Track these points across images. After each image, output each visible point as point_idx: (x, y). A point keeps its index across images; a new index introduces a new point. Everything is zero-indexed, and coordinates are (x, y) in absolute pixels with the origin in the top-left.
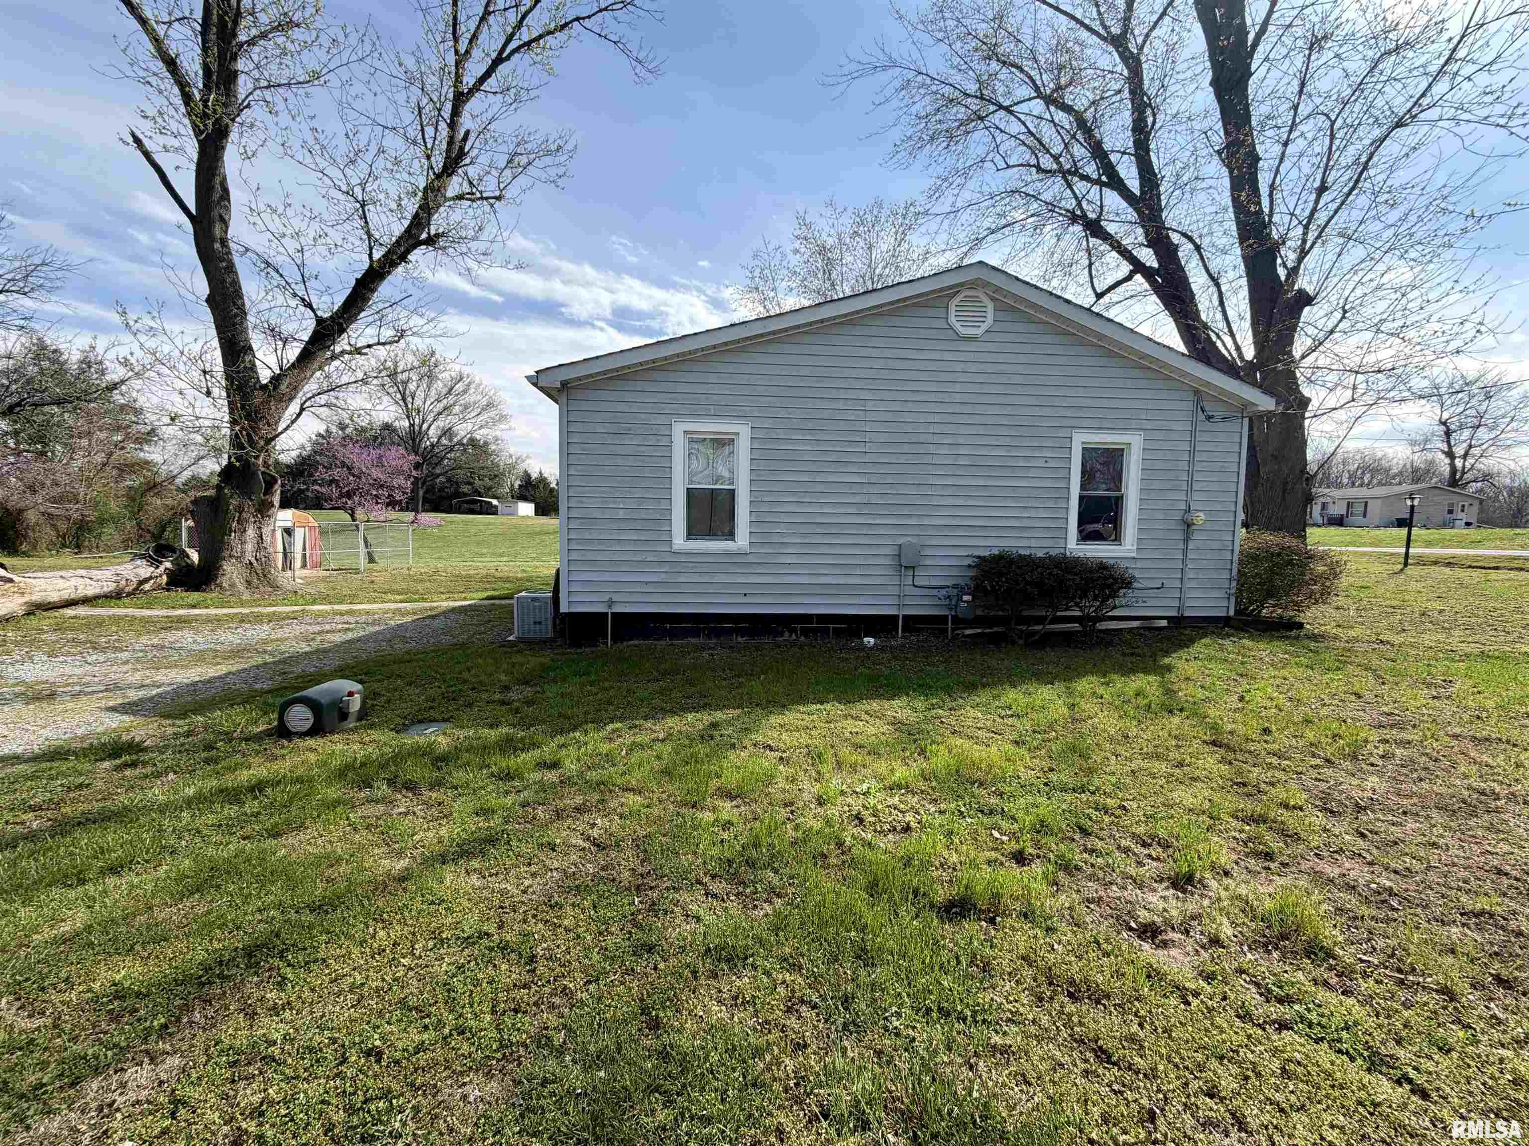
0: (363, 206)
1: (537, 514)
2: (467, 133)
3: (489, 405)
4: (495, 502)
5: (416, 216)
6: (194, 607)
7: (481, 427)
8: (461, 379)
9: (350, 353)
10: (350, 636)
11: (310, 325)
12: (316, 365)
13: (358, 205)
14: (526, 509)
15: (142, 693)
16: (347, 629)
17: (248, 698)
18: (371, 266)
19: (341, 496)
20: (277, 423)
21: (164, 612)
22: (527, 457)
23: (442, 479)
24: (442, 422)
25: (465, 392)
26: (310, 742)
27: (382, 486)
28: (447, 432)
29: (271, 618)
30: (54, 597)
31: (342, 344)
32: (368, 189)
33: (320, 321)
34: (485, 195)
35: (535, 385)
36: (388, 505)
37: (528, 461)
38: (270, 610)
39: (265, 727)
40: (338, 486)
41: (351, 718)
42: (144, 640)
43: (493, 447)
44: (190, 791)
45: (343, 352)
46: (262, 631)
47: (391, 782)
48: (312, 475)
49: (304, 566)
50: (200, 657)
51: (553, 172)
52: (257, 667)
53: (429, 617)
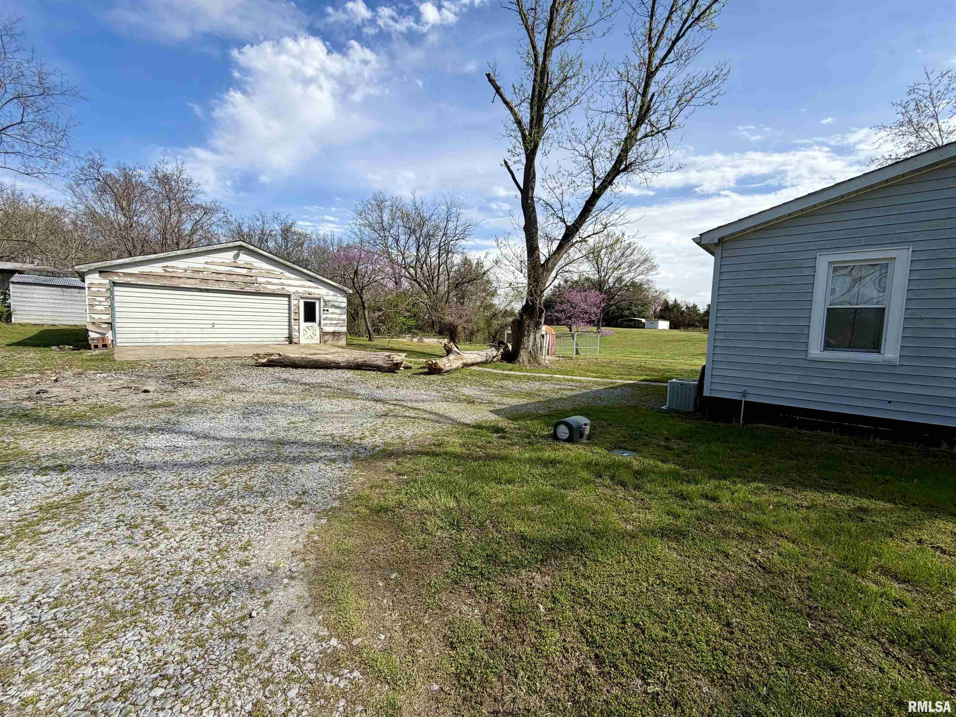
0: (592, 161)
1: (670, 328)
2: (653, 95)
3: (646, 260)
4: (643, 320)
5: (619, 156)
6: (510, 370)
7: (639, 274)
8: (630, 246)
9: (581, 242)
10: (574, 393)
11: (563, 231)
12: (564, 250)
13: (590, 161)
14: (664, 325)
15: (500, 406)
16: (572, 389)
17: (537, 417)
18: (594, 192)
19: (566, 318)
20: (545, 283)
21: (500, 372)
22: (668, 291)
23: (614, 307)
24: (616, 274)
25: (631, 254)
26: (568, 445)
27: (586, 313)
28: (619, 280)
29: (540, 379)
30: (469, 361)
31: (576, 238)
32: (596, 150)
33: (568, 228)
34: (660, 129)
35: (699, 243)
36: (588, 322)
37: (669, 294)
38: (538, 375)
39: (547, 433)
40: (565, 313)
41: (585, 437)
42: (496, 383)
43: (646, 286)
44: (527, 455)
45: (577, 242)
46: (537, 385)
47: (612, 478)
48: (554, 308)
49: (548, 354)
50: (517, 394)
51: (708, 97)
52: (538, 402)
53: (612, 388)
